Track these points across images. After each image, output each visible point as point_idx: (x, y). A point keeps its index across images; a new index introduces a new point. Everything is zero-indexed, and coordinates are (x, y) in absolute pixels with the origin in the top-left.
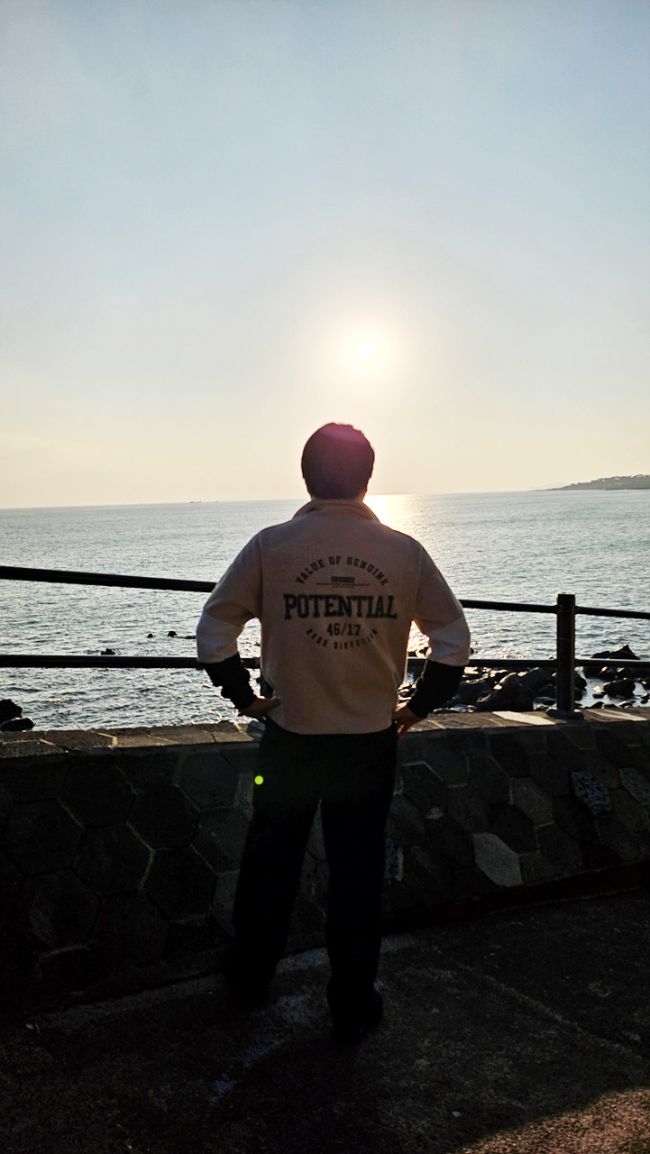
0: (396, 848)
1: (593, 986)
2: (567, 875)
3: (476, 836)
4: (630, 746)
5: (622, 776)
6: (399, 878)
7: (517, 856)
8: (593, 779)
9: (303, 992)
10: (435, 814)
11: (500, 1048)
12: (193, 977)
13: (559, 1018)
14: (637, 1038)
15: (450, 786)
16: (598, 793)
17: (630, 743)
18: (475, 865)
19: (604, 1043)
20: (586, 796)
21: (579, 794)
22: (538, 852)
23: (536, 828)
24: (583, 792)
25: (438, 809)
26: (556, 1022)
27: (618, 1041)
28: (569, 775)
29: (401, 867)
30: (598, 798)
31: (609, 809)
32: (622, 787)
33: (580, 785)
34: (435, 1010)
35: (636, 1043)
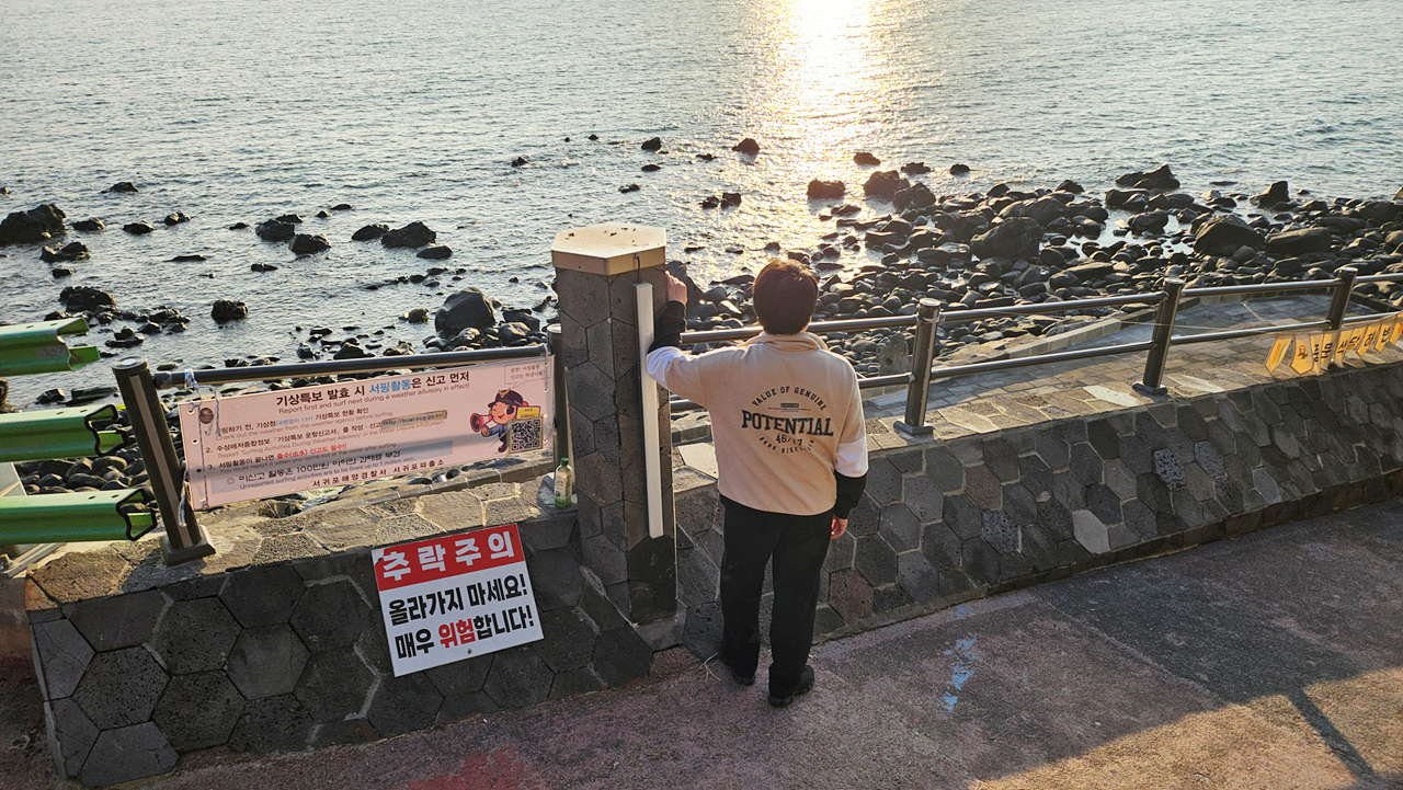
0: (1016, 527)
1: (1170, 636)
2: (1143, 541)
3: (1074, 513)
4: (1207, 420)
5: (1196, 450)
6: (1019, 551)
7: (1104, 528)
8: (1172, 456)
9: (972, 638)
10: (1045, 497)
11: (1115, 682)
12: (892, 624)
13: (1149, 660)
14: (1206, 678)
15: (1055, 472)
16: (1176, 469)
17: (1207, 416)
18: (1074, 537)
19: (1183, 680)
20: (1165, 472)
21: (1159, 472)
22: (1122, 523)
23: (1122, 504)
24: (1162, 469)
25: (1046, 493)
26: (1148, 664)
27: (1194, 680)
28: (1153, 452)
29: (1020, 541)
30: (1175, 473)
31: (1182, 483)
32: (1195, 461)
33: (1161, 463)
34: (1063, 653)
35: (1205, 681)
